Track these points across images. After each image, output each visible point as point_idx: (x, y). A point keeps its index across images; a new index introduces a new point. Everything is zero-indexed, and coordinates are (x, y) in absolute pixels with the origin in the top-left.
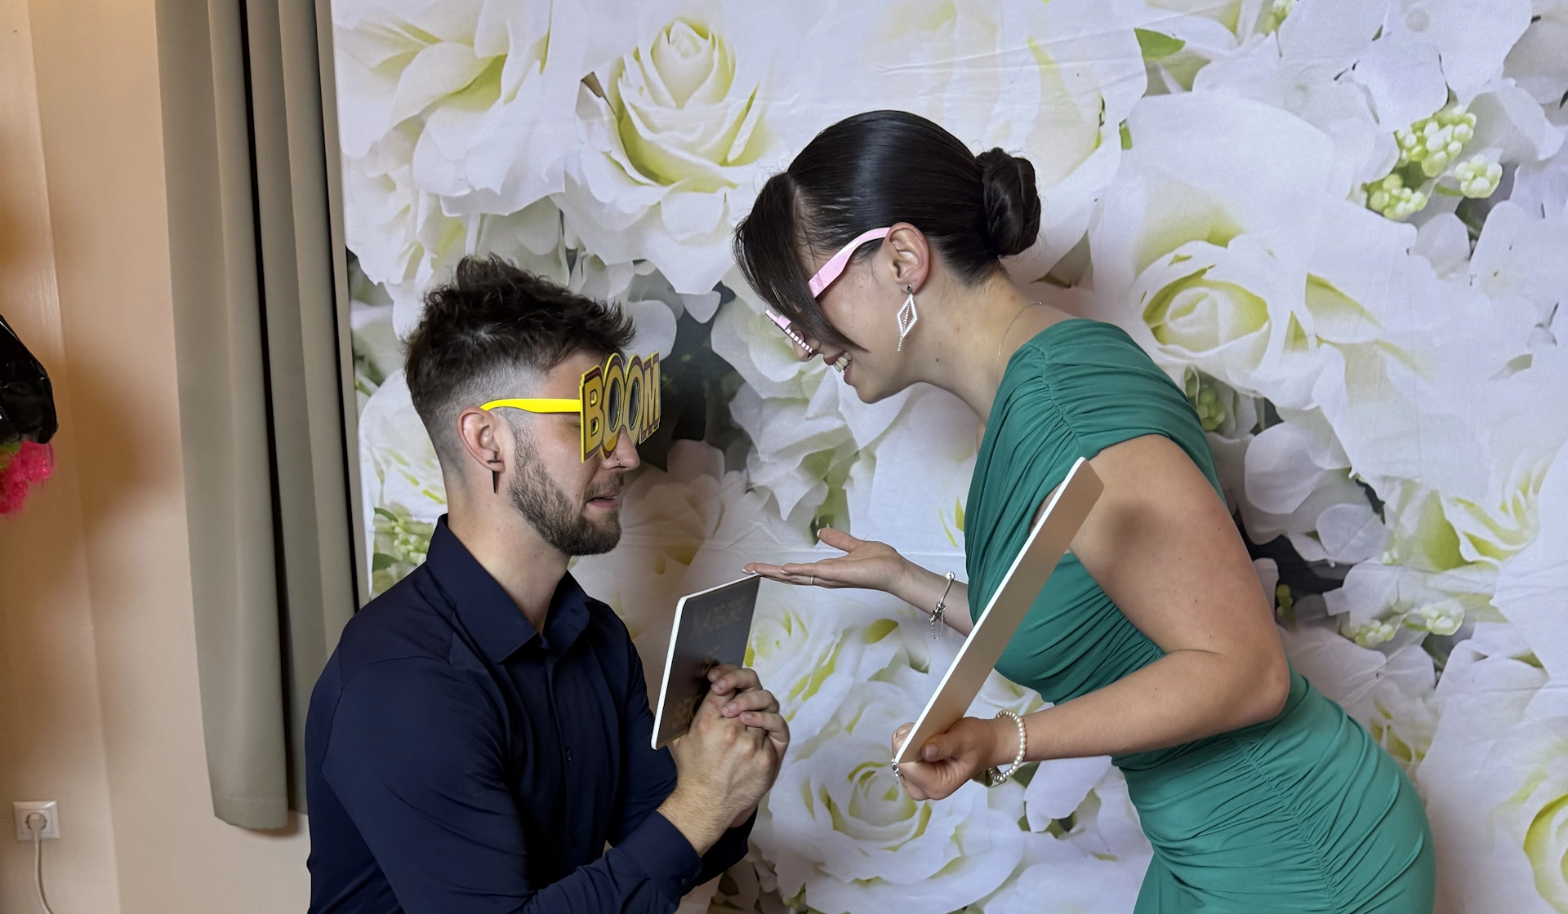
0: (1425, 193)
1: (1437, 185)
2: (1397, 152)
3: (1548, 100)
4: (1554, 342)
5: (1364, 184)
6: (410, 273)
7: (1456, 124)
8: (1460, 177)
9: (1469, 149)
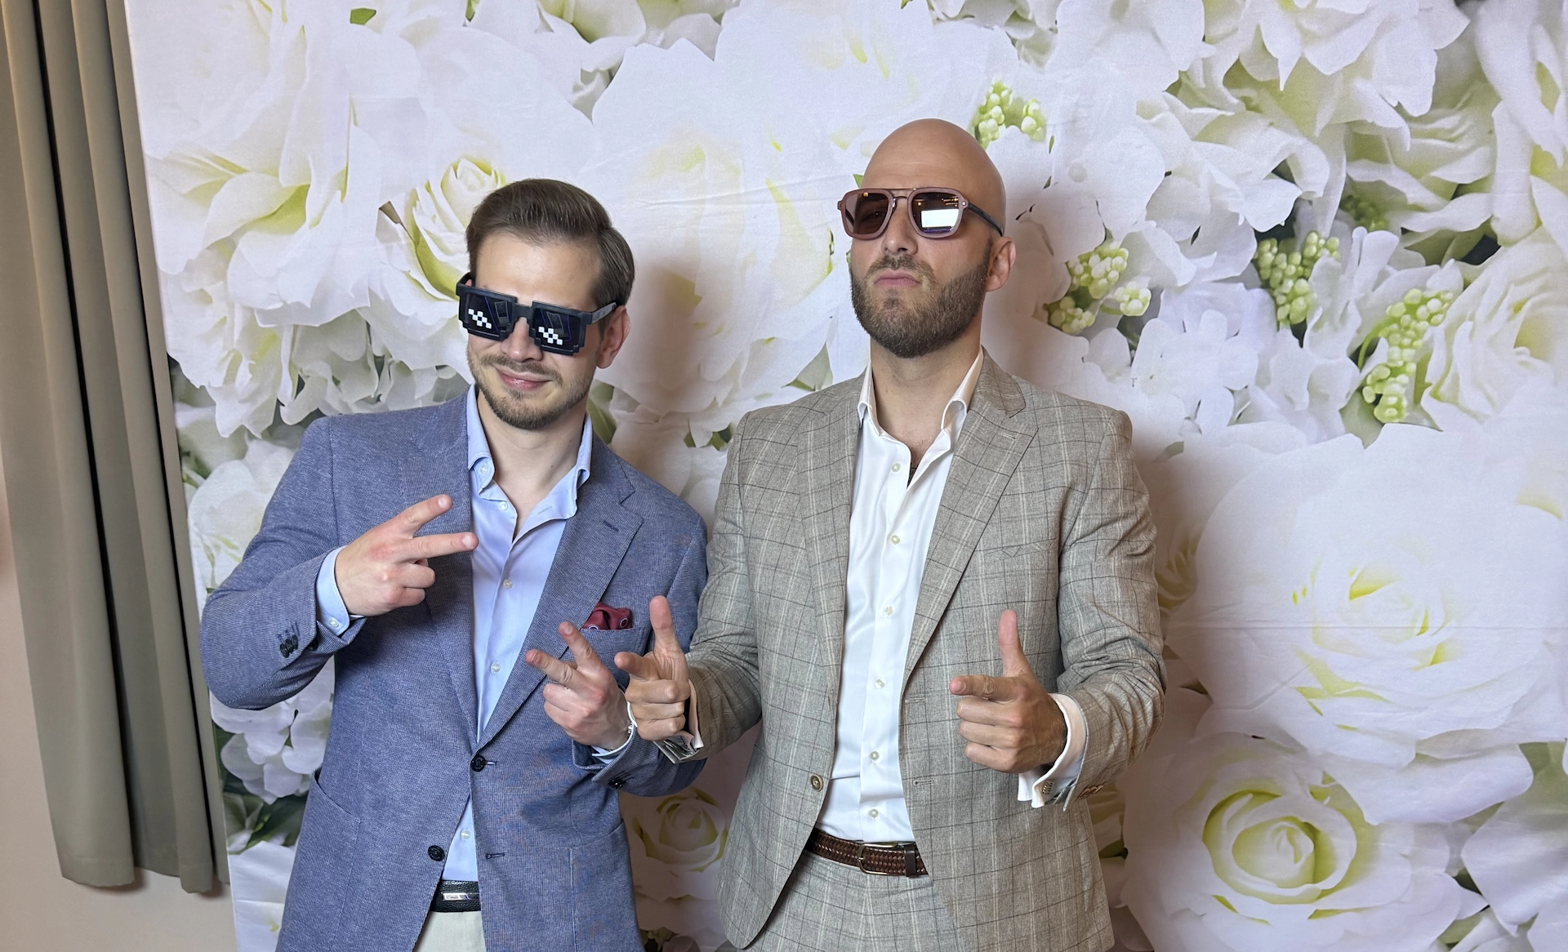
0: (1093, 312)
1: (1102, 306)
2: (1069, 278)
3: (1182, 239)
4: (1200, 431)
5: (1045, 305)
6: (230, 378)
7: (1113, 257)
8: (1118, 299)
9: (1124, 278)
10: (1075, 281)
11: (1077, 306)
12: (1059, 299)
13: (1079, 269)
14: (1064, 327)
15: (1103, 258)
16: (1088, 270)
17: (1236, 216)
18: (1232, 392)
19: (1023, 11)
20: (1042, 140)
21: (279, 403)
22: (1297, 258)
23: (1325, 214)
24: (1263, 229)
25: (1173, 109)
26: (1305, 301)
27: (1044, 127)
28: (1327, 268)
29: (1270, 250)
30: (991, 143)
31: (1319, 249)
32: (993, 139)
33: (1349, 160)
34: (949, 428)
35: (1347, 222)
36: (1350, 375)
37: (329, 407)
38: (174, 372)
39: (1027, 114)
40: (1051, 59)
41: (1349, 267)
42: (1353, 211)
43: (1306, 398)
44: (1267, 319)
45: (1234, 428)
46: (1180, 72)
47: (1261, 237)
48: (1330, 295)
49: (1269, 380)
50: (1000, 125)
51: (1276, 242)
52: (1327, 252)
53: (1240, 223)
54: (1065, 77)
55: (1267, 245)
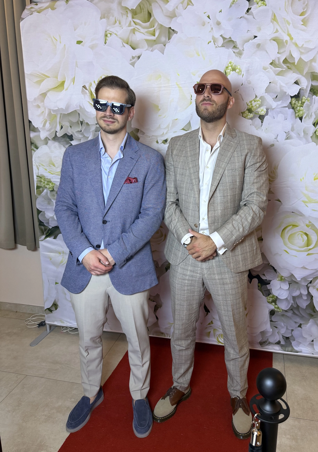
0: (253, 114)
1: (255, 113)
2: (247, 106)
3: (274, 97)
4: (278, 141)
5: (242, 112)
6: (44, 125)
7: (257, 101)
8: (259, 111)
9: (260, 106)
10: (249, 107)
11: (249, 113)
12: (244, 111)
13: (249, 104)
14: (246, 117)
15: (255, 102)
16: (251, 104)
17: (286, 92)
18: (285, 132)
19: (236, 46)
20: (241, 74)
21: (56, 132)
22: (300, 102)
23: (306, 92)
24: (292, 95)
25: (271, 68)
26: (302, 112)
27: (241, 71)
28: (307, 104)
29: (294, 100)
30: (229, 75)
31: (305, 100)
32: (229, 74)
33: (311, 81)
34: (219, 141)
35: (312, 94)
36: (313, 129)
37: (69, 133)
38: (30, 124)
39: (237, 69)
40: (243, 56)
41: (312, 105)
42: (313, 92)
43: (303, 134)
44: (293, 116)
45: (286, 141)
46: (273, 60)
47: (292, 97)
48: (308, 111)
49: (294, 130)
50: (231, 71)
51: (295, 98)
52: (307, 101)
53: (287, 94)
54: (246, 60)
55: (293, 99)
